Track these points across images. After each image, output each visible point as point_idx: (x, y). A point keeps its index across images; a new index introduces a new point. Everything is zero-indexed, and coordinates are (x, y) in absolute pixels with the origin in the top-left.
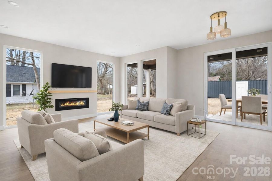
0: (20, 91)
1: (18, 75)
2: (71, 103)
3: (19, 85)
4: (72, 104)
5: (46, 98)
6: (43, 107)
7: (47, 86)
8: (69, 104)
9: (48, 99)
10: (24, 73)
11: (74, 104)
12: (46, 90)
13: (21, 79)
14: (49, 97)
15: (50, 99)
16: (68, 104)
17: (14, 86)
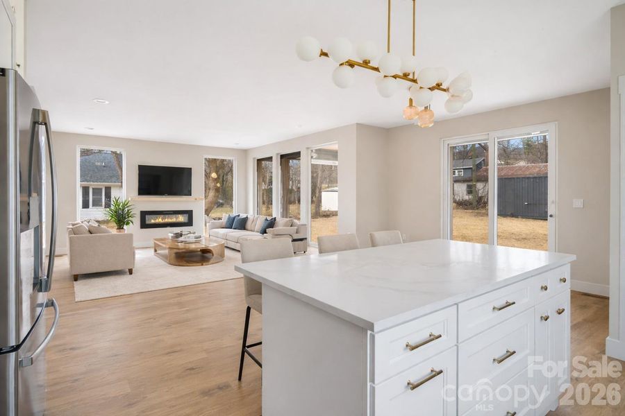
0: (101, 199)
3: (101, 189)
4: (166, 219)
11: (169, 220)
16: (160, 219)
17: (93, 189)
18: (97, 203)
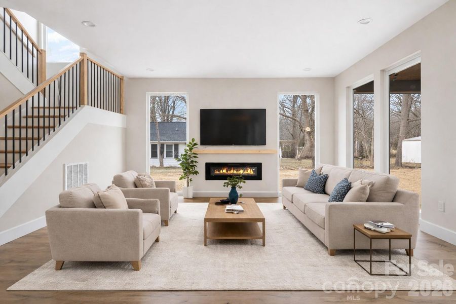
0: (172, 152)
1: (171, 133)
2: (230, 170)
3: (172, 145)
4: (232, 171)
5: (189, 161)
6: (186, 173)
7: (193, 143)
8: (227, 171)
9: (192, 162)
10: (177, 131)
11: (235, 172)
12: (191, 149)
13: (173, 138)
14: (194, 159)
15: (196, 162)
16: (224, 171)
17: (167, 145)
18: (169, 155)
